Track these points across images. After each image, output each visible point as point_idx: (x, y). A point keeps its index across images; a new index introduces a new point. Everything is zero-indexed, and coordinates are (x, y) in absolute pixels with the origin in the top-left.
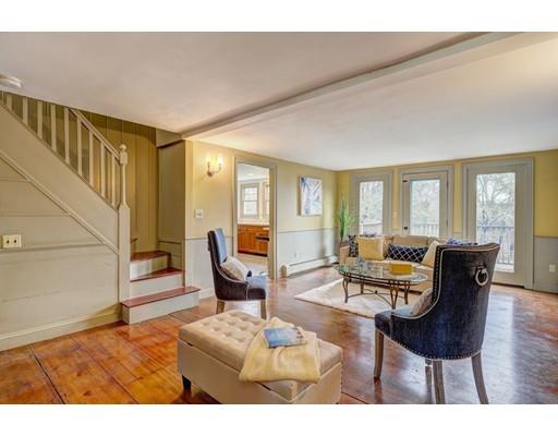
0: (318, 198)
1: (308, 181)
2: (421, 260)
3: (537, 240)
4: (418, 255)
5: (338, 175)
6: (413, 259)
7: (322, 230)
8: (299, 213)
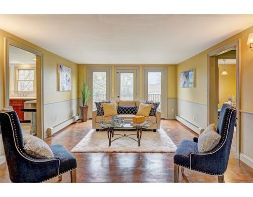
0: (69, 80)
1: (64, 68)
2: (136, 113)
3: (169, 100)
4: (134, 110)
5: (79, 67)
6: (132, 113)
7: (71, 100)
8: (58, 89)
